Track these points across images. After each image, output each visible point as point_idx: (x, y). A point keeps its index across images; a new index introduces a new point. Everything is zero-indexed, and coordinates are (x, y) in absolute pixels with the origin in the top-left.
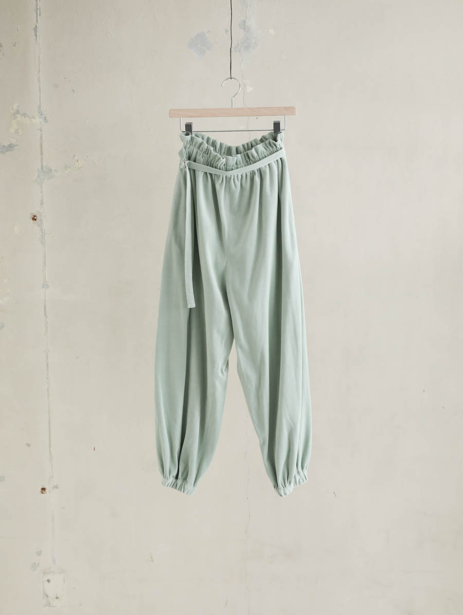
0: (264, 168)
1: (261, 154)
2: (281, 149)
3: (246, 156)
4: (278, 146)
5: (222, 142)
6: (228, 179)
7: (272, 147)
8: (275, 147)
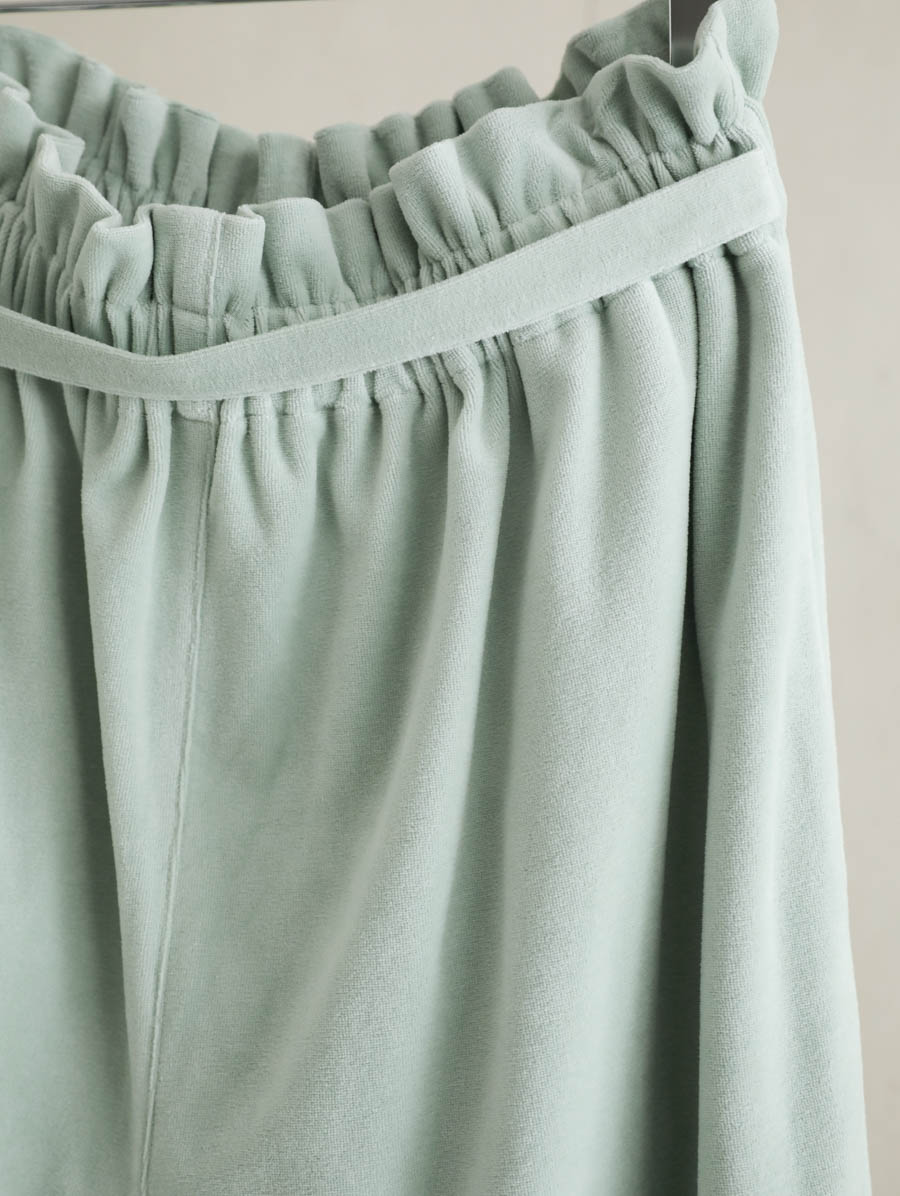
0: (551, 342)
1: (530, 203)
2: (737, 149)
3: (381, 221)
4: (707, 127)
5: (189, 102)
6: (196, 437)
7: (648, 138)
8: (670, 135)
